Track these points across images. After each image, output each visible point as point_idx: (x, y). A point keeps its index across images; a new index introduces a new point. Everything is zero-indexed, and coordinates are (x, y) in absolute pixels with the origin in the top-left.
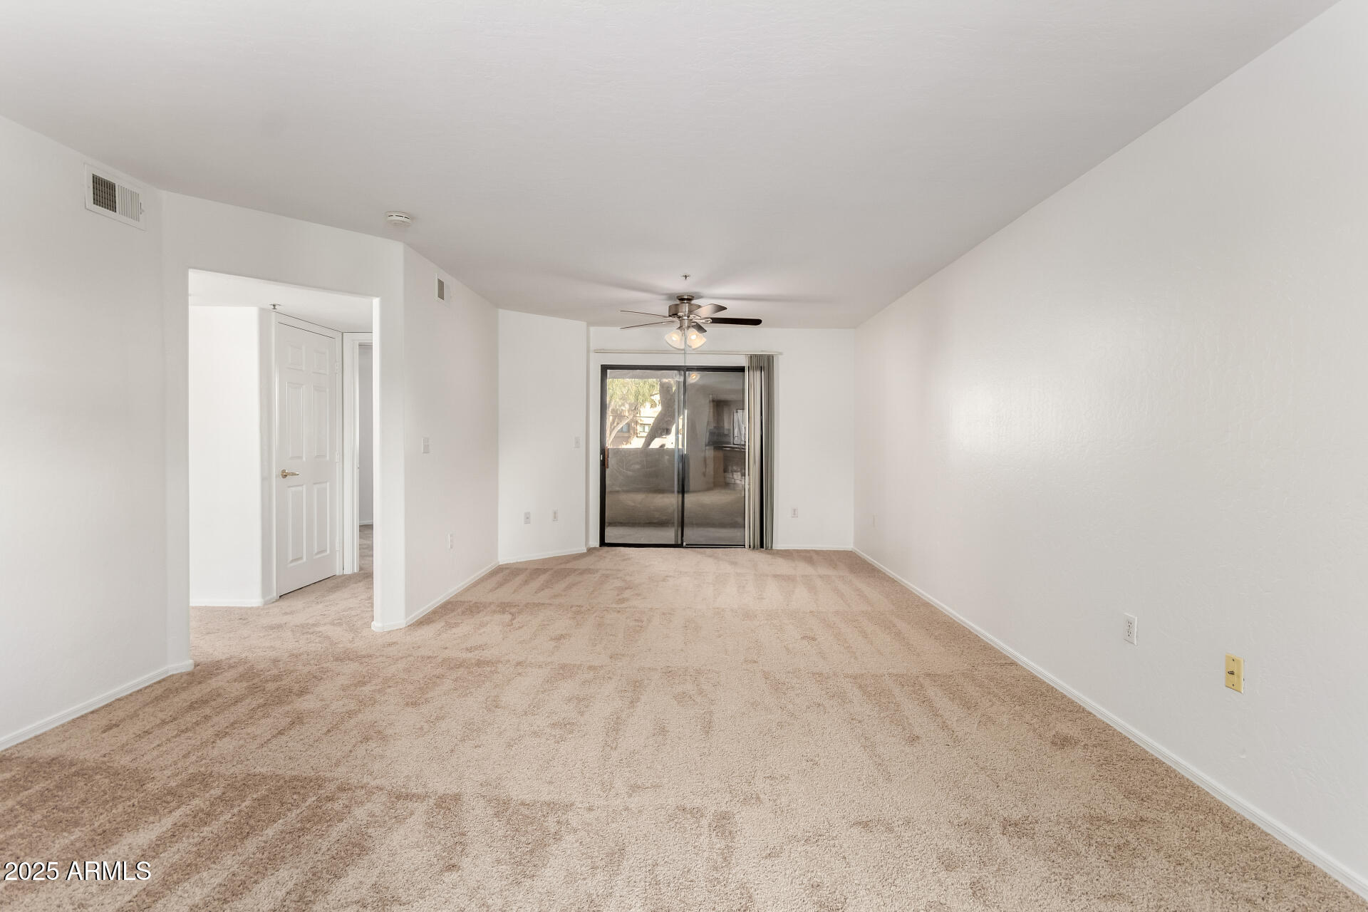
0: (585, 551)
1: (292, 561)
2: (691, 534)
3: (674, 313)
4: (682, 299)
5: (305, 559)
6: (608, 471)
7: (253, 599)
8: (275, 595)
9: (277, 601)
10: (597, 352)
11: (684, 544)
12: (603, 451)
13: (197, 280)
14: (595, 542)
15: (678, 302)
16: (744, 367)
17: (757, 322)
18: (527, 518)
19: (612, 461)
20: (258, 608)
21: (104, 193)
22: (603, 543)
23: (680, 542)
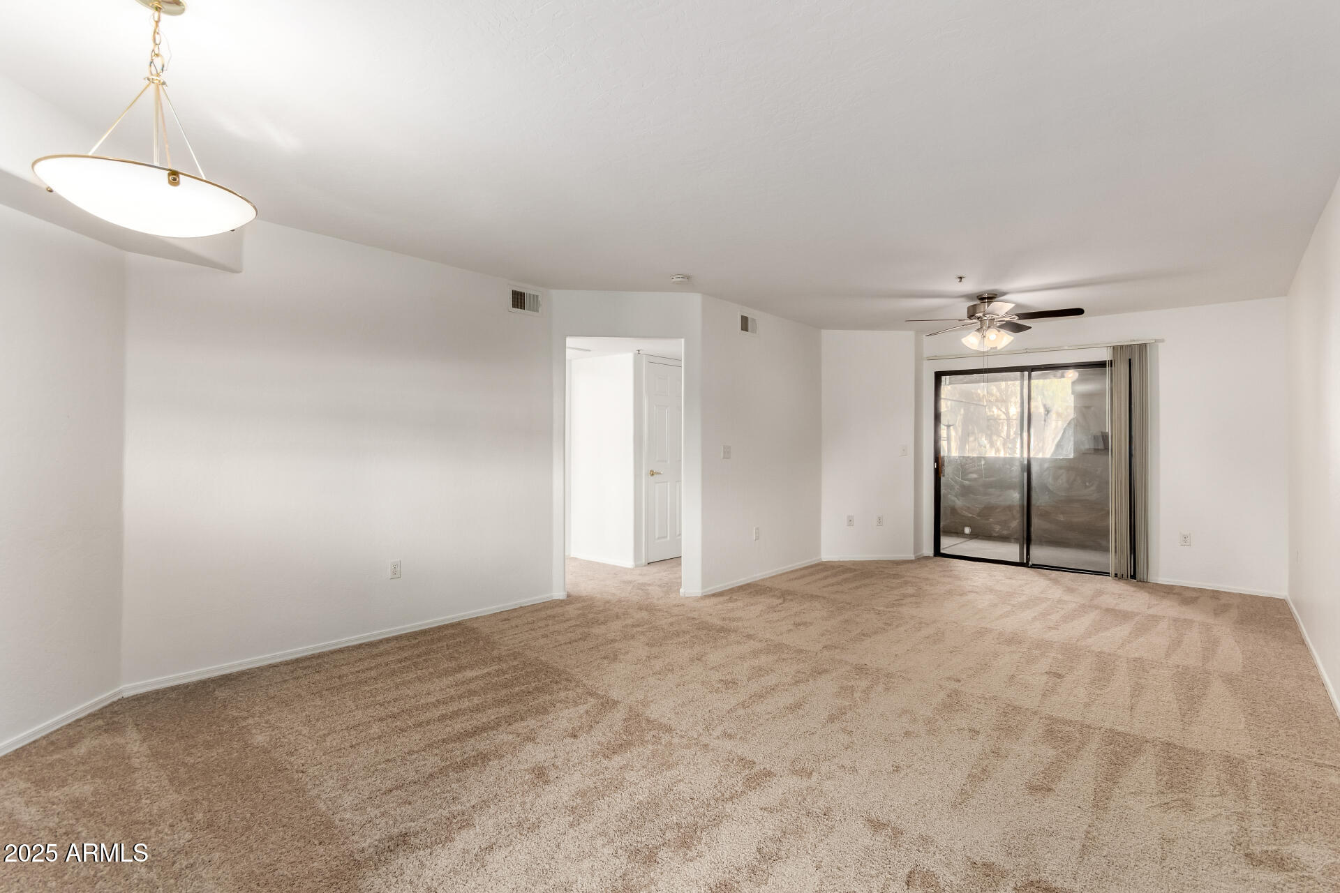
0: (913, 558)
1: (659, 538)
2: (1039, 554)
3: (972, 314)
4: (982, 299)
5: (668, 538)
6: (943, 480)
7: (628, 563)
8: (644, 561)
9: (645, 566)
10: (929, 359)
11: (1030, 563)
12: (937, 459)
13: (570, 341)
14: (928, 550)
15: (978, 302)
16: (1106, 361)
17: (1078, 312)
18: (850, 521)
19: (948, 471)
20: (630, 569)
21: (519, 300)
22: (937, 552)
23: (1025, 561)
